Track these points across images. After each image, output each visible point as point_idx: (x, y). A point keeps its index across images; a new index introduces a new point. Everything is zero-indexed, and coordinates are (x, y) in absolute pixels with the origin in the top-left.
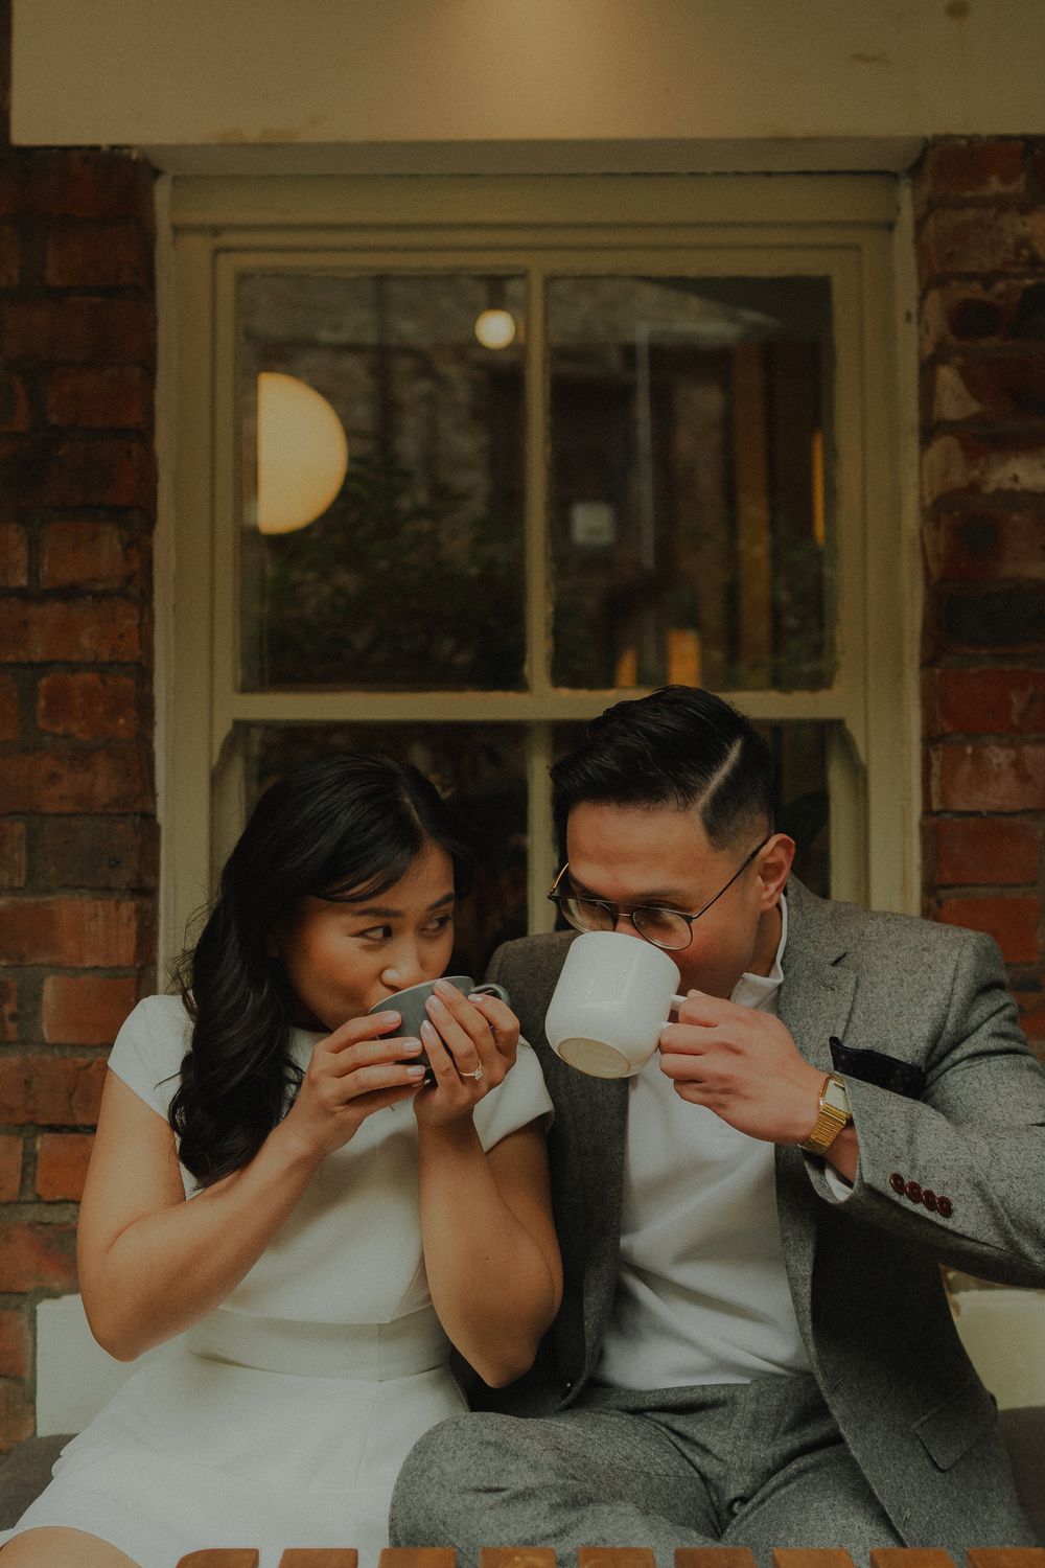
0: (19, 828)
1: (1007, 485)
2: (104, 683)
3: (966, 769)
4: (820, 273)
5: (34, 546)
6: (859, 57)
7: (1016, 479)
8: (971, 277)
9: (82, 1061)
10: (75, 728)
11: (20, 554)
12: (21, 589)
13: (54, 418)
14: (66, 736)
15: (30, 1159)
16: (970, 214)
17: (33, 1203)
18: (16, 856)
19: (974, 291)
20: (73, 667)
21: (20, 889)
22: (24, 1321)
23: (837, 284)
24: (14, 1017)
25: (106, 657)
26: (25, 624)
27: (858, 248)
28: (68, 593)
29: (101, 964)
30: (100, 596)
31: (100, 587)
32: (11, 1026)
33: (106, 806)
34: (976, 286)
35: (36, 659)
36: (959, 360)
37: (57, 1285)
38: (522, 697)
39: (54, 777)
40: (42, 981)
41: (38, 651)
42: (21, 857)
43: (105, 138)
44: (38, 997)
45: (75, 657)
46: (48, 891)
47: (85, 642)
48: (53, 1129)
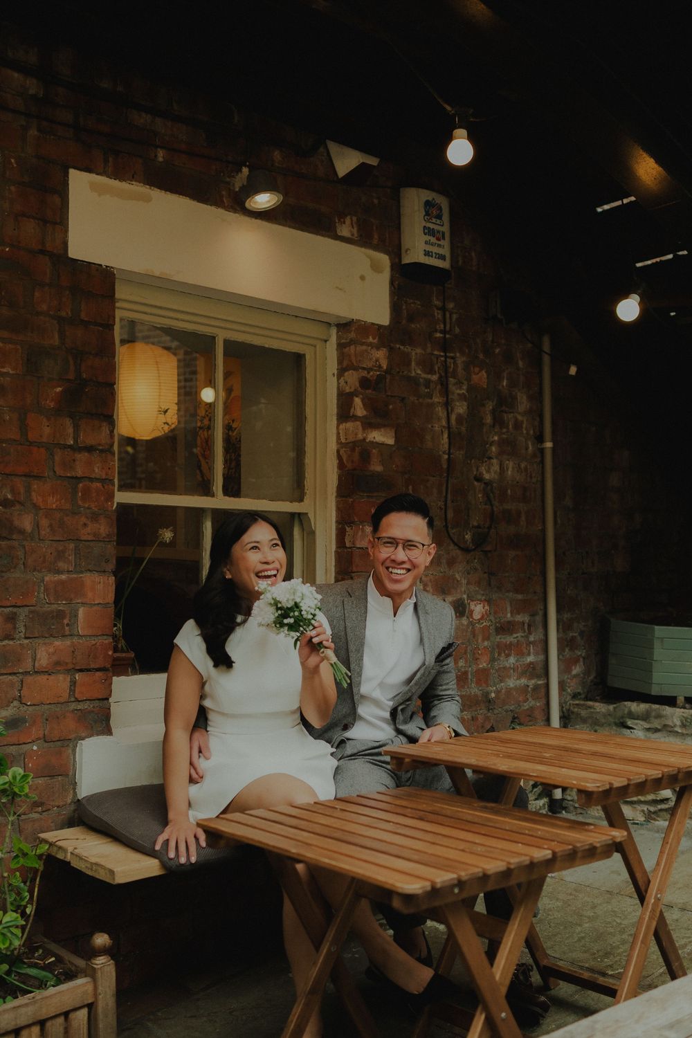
0: (72, 546)
1: (372, 439)
2: (104, 487)
3: (360, 533)
4: (302, 353)
5: (76, 428)
6: (337, 287)
7: (374, 438)
8: (364, 369)
9: (94, 642)
10: (93, 506)
11: (70, 430)
12: (71, 445)
13: (84, 376)
14: (88, 508)
15: (73, 683)
16: (364, 347)
17: (74, 702)
18: (70, 558)
19: (364, 373)
20: (91, 480)
21: (71, 571)
22: (70, 751)
23: (308, 357)
24: (68, 625)
25: (104, 477)
26: (74, 460)
27: (315, 346)
28: (90, 449)
29: (101, 602)
30: (102, 451)
31: (101, 448)
32: (67, 628)
33: (104, 538)
34: (366, 372)
35: (79, 476)
36: (361, 396)
37: (83, 735)
38: (214, 499)
39: (85, 525)
40: (78, 610)
41: (80, 474)
42: (72, 558)
43: (104, 262)
44: (76, 616)
45: (93, 476)
46: (81, 572)
47: (97, 470)
48: (81, 670)
